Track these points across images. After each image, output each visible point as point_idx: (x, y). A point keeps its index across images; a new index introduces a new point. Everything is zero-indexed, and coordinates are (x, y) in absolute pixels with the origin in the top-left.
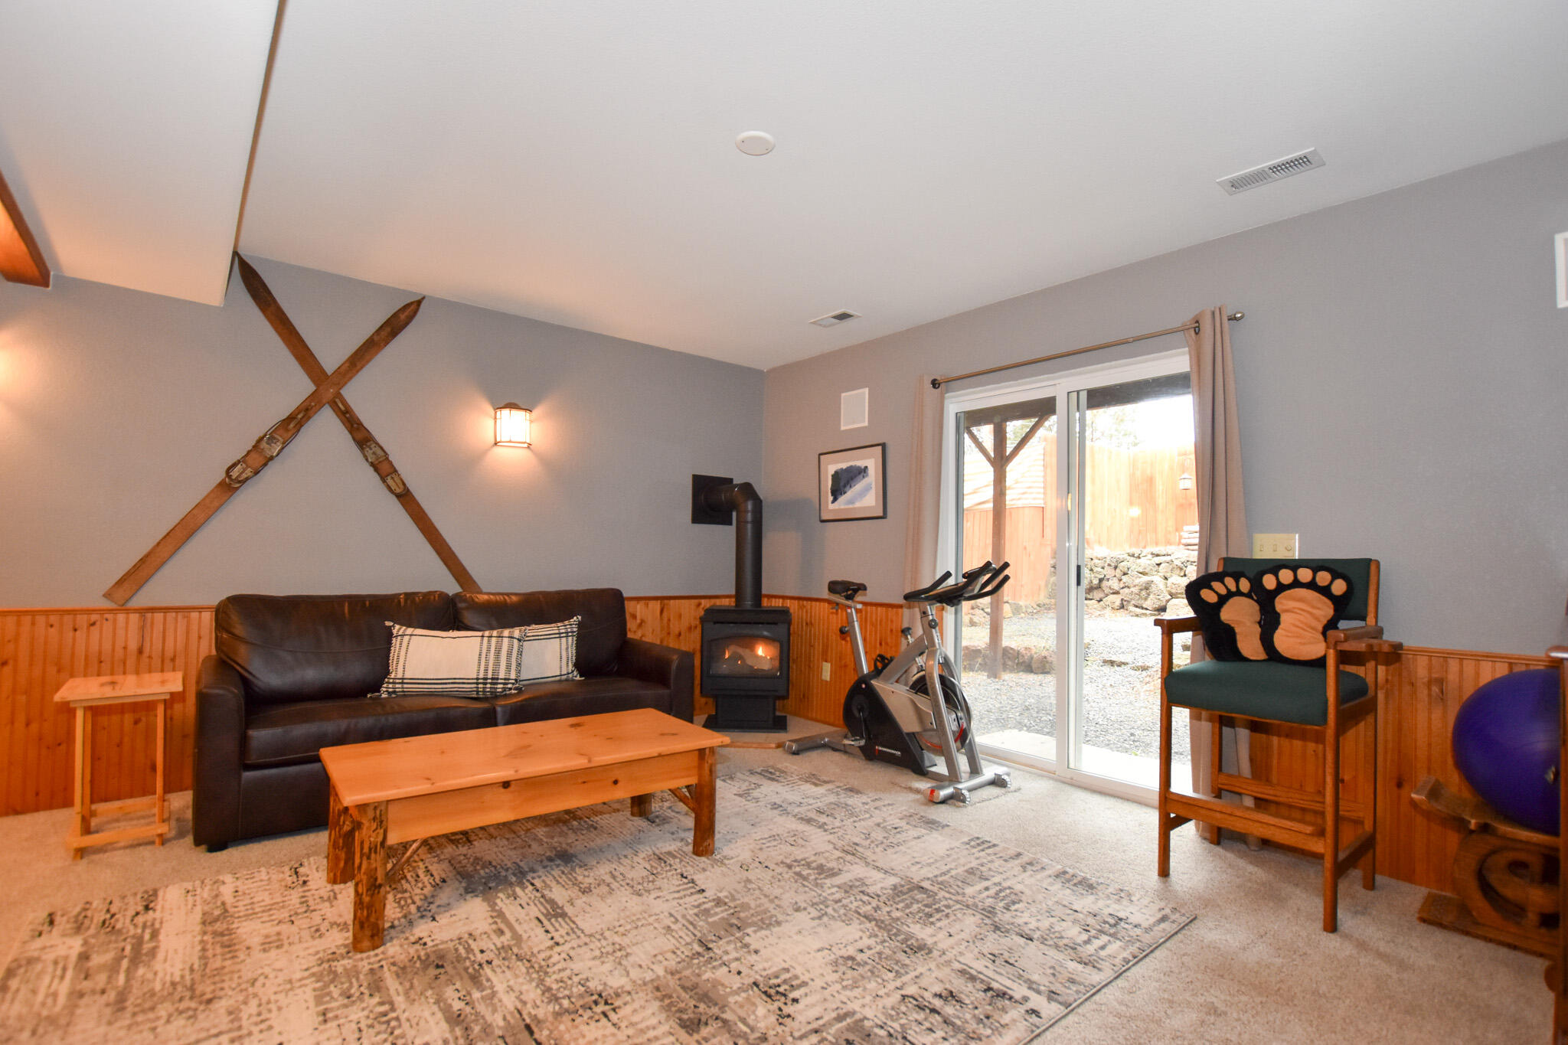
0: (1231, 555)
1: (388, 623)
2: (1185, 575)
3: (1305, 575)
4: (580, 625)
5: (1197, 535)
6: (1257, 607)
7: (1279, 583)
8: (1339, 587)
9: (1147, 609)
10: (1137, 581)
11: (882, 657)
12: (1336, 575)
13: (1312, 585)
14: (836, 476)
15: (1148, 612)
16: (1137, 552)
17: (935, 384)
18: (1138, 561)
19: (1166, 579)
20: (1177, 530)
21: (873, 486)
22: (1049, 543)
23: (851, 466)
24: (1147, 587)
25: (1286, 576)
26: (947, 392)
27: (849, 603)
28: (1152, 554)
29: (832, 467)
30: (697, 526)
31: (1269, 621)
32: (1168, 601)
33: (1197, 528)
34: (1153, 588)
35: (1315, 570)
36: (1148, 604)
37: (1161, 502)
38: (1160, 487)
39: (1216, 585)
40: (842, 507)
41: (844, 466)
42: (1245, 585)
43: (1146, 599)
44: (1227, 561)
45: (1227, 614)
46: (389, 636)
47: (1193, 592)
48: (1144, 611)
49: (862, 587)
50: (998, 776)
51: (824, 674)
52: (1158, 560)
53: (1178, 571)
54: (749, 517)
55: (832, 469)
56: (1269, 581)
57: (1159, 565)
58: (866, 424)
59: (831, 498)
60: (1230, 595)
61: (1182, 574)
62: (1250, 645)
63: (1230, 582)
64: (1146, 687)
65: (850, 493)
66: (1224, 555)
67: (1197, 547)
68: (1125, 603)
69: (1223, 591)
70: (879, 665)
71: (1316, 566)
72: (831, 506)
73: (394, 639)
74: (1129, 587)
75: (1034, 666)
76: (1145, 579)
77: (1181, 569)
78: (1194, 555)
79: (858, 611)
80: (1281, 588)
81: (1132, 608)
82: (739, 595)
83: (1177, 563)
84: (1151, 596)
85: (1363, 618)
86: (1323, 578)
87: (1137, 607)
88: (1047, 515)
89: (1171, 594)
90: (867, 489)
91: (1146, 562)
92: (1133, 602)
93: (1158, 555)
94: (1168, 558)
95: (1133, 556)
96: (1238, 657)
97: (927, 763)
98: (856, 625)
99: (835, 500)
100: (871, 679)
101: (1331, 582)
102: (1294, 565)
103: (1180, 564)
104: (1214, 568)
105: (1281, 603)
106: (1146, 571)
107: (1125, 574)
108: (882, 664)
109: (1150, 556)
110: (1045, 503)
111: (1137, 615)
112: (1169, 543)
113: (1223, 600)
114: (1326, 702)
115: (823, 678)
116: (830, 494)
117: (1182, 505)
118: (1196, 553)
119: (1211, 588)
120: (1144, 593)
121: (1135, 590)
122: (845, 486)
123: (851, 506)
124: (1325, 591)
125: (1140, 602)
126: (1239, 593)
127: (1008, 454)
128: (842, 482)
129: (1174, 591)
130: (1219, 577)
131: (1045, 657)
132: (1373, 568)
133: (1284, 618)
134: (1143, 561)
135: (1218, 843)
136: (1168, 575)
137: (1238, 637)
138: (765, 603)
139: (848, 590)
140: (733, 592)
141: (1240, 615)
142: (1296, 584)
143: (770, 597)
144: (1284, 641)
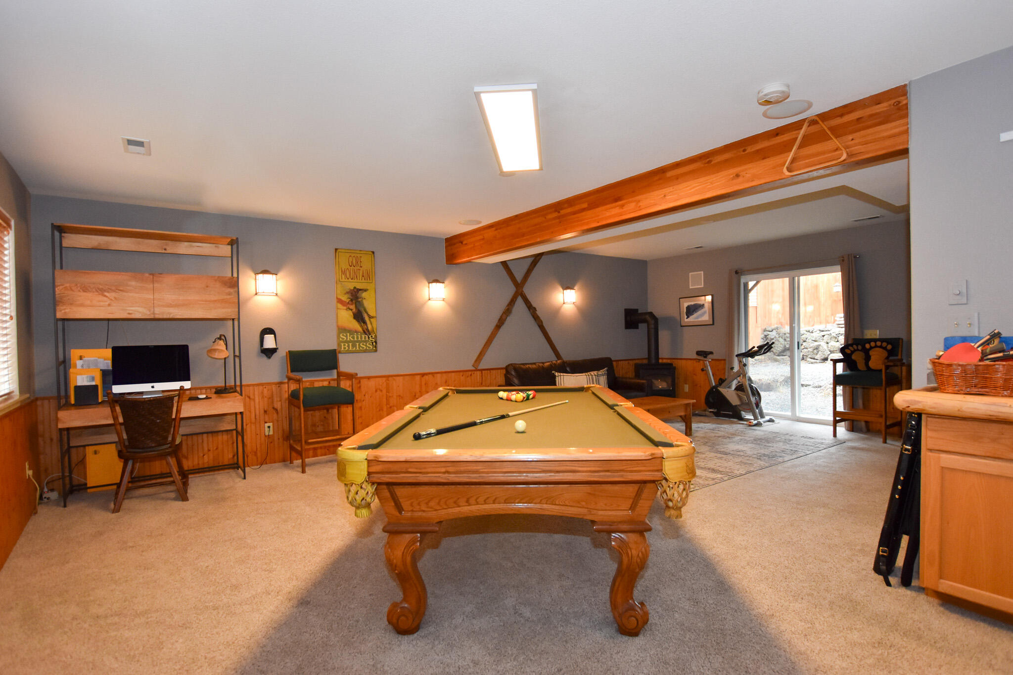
0: (856, 337)
1: (553, 372)
2: (838, 341)
3: (879, 343)
4: (607, 370)
5: (843, 319)
6: (864, 354)
7: (871, 346)
8: (889, 347)
9: (817, 359)
10: (812, 345)
11: (721, 379)
12: (888, 343)
13: (881, 347)
14: (688, 308)
15: (818, 361)
16: (811, 329)
17: (737, 272)
18: (812, 334)
19: (827, 343)
20: (832, 315)
21: (707, 312)
22: (760, 325)
23: (696, 304)
24: (817, 348)
25: (873, 344)
26: (742, 275)
27: (706, 359)
28: (820, 330)
29: (686, 304)
30: (628, 330)
31: (868, 358)
32: (829, 355)
33: (842, 315)
34: (821, 348)
35: (882, 342)
36: (817, 357)
37: (822, 299)
38: (822, 290)
39: (850, 348)
40: (692, 320)
41: (692, 303)
42: (860, 347)
43: (817, 354)
44: (854, 339)
45: (854, 357)
46: (555, 377)
47: (842, 350)
48: (816, 361)
49: (711, 353)
50: (771, 419)
51: (685, 389)
52: (823, 333)
53: (834, 339)
54: (653, 326)
55: (686, 305)
56: (867, 346)
57: (823, 336)
58: (703, 286)
59: (686, 317)
60: (855, 350)
61: (836, 340)
62: (861, 366)
63: (855, 346)
64: (821, 394)
65: (695, 315)
66: (853, 338)
67: (843, 326)
68: (804, 357)
69: (853, 350)
70: (720, 382)
71: (882, 340)
72: (686, 320)
73: (557, 378)
74: (807, 348)
75: (763, 387)
76: (816, 344)
77: (836, 338)
78: (843, 331)
79: (709, 362)
80: (871, 348)
81: (809, 359)
82: (649, 358)
83: (834, 335)
84: (820, 353)
85: (897, 356)
86: (884, 344)
87: (811, 358)
88: (759, 310)
89: (830, 351)
90: (705, 313)
91: (816, 335)
92: (809, 356)
93: (823, 331)
94: (828, 333)
95: (809, 331)
96: (859, 370)
97: (743, 416)
98: (709, 367)
99: (688, 317)
100: (718, 387)
101: (887, 346)
102: (875, 340)
103: (835, 335)
104: (850, 343)
105: (871, 353)
106: (817, 339)
107: (804, 341)
108: (721, 381)
109: (819, 332)
110: (757, 304)
111: (812, 363)
112: (827, 322)
113: (852, 352)
114: (882, 379)
115: (685, 391)
116: (685, 315)
117: (835, 301)
118: (844, 329)
119: (849, 349)
120: (815, 351)
121: (810, 350)
122: (693, 312)
123: (697, 320)
124: (885, 348)
125: (813, 356)
126: (858, 350)
127: (750, 288)
128: (691, 310)
129: (832, 350)
130: (851, 345)
131: (769, 383)
132: (901, 341)
133: (872, 357)
134: (814, 335)
135: (853, 431)
136: (828, 341)
137: (858, 364)
138: (660, 361)
139: (703, 354)
140: (647, 357)
141: (858, 357)
142: (876, 346)
143: (662, 359)
144: (872, 364)
